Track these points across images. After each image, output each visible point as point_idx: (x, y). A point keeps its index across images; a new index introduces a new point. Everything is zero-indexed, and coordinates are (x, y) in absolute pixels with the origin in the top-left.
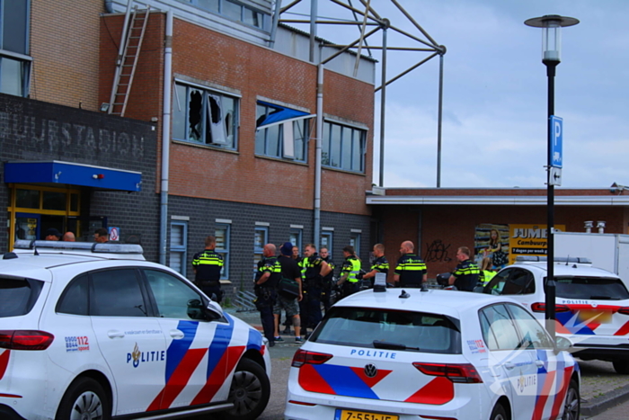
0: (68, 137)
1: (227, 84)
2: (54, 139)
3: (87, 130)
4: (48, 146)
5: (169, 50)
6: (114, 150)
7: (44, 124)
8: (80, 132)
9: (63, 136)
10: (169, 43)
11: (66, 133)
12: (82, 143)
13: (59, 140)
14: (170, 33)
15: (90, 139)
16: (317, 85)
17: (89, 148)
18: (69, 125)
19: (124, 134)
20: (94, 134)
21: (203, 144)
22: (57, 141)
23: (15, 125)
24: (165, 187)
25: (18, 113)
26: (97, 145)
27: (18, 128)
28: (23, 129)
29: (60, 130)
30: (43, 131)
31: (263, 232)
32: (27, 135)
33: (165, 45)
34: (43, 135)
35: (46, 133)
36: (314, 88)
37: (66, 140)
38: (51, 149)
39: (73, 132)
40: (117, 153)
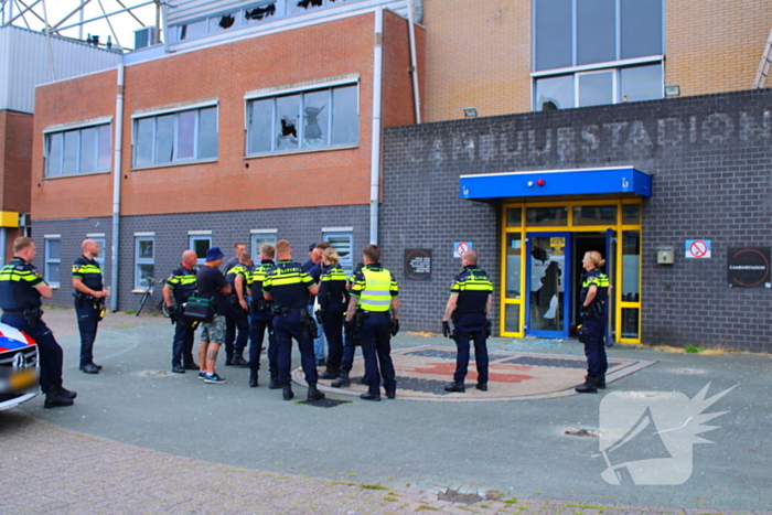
0: (594, 140)
2: (568, 147)
3: (630, 126)
4: (558, 157)
6: (693, 139)
7: (549, 135)
8: (615, 131)
9: (584, 141)
11: (590, 137)
12: (621, 143)
13: (576, 146)
15: (638, 135)
17: (634, 146)
18: (595, 127)
19: (717, 115)
20: (646, 128)
22: (573, 149)
23: (503, 145)
25: (507, 131)
26: (654, 141)
27: (507, 146)
28: (516, 146)
29: (579, 136)
30: (548, 142)
32: (522, 150)
34: (548, 146)
35: (554, 143)
37: (590, 145)
38: (563, 159)
39: (602, 133)
40: (700, 143)
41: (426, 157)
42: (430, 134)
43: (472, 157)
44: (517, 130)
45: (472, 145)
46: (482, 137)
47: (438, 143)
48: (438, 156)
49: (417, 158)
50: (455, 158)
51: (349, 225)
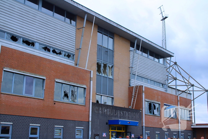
1: (157, 101)
3: (126, 112)
4: (118, 116)
5: (144, 94)
7: (117, 111)
10: (144, 92)
11: (122, 113)
12: (125, 115)
14: (144, 90)
16: (178, 100)
18: (122, 111)
19: (134, 113)
20: (128, 113)
21: (152, 115)
22: (120, 115)
24: (144, 125)
25: (111, 109)
26: (128, 116)
27: (111, 112)
29: (120, 112)
31: (167, 135)
32: (113, 114)
33: (143, 93)
35: (117, 113)
36: (177, 101)
37: (122, 115)
39: (123, 113)
40: (133, 117)
41: (98, 112)
42: (99, 106)
43: (106, 113)
44: (113, 109)
45: (106, 111)
46: (108, 109)
47: (100, 109)
48: (100, 112)
49: (97, 111)
50: (103, 113)
51: (83, 127)
